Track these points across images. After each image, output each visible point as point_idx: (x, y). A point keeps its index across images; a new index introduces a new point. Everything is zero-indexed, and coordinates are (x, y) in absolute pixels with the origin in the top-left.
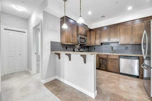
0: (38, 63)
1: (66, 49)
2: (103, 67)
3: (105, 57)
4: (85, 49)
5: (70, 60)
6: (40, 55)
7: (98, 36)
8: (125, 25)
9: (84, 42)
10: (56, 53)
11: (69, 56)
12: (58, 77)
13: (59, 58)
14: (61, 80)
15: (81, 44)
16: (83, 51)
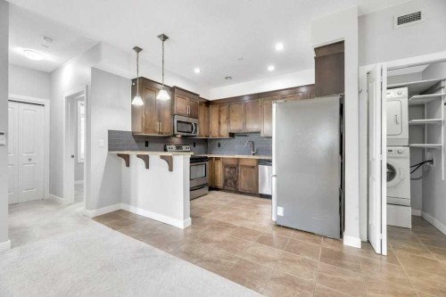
0: (78, 182)
1: (147, 145)
2: (231, 186)
3: (234, 163)
4: (197, 146)
5: (147, 167)
6: (84, 161)
9: (190, 130)
10: (119, 155)
11: (146, 159)
12: (126, 205)
13: (128, 165)
14: (132, 209)
15: (183, 136)
16: (189, 150)
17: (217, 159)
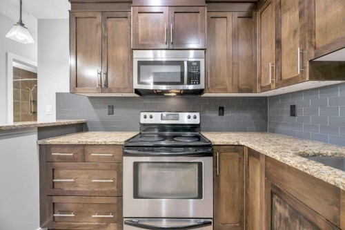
4: (228, 114)
7: (290, 20)
16: (197, 121)
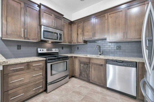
1: (20, 48)
2: (85, 76)
3: (87, 61)
4: (64, 49)
7: (80, 31)
8: (115, 11)
15: (52, 42)
16: (58, 51)
17: (75, 57)
